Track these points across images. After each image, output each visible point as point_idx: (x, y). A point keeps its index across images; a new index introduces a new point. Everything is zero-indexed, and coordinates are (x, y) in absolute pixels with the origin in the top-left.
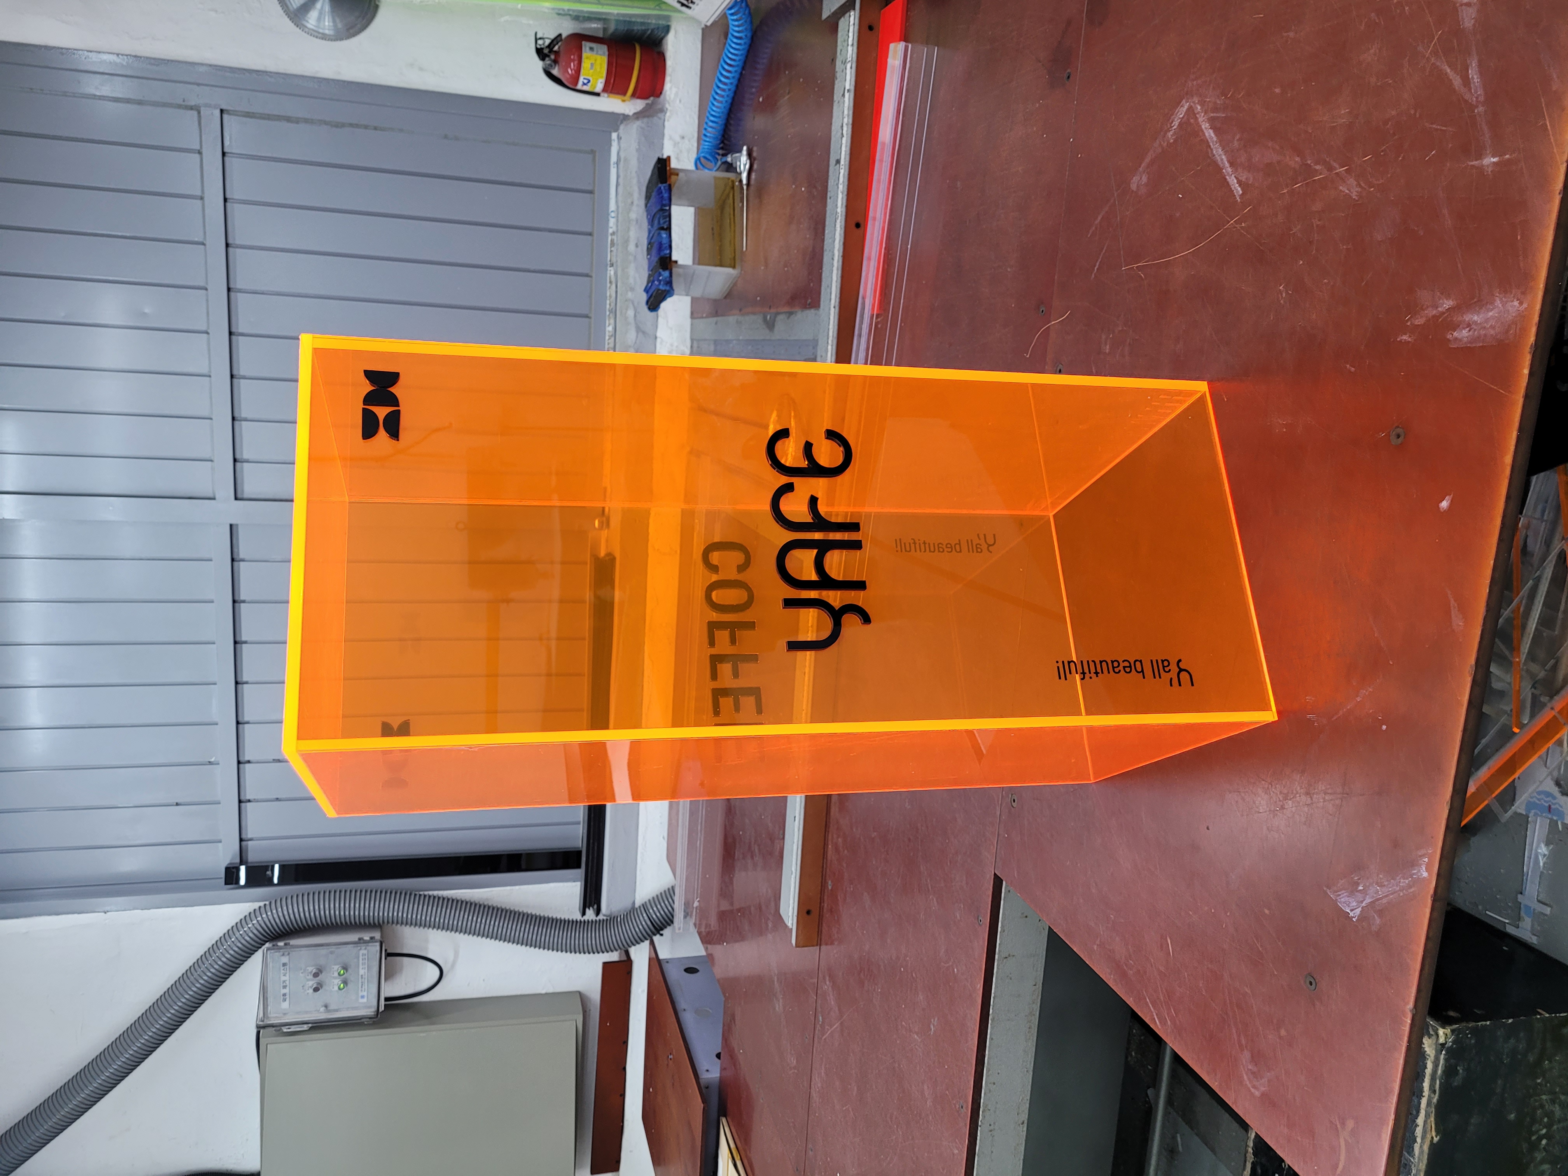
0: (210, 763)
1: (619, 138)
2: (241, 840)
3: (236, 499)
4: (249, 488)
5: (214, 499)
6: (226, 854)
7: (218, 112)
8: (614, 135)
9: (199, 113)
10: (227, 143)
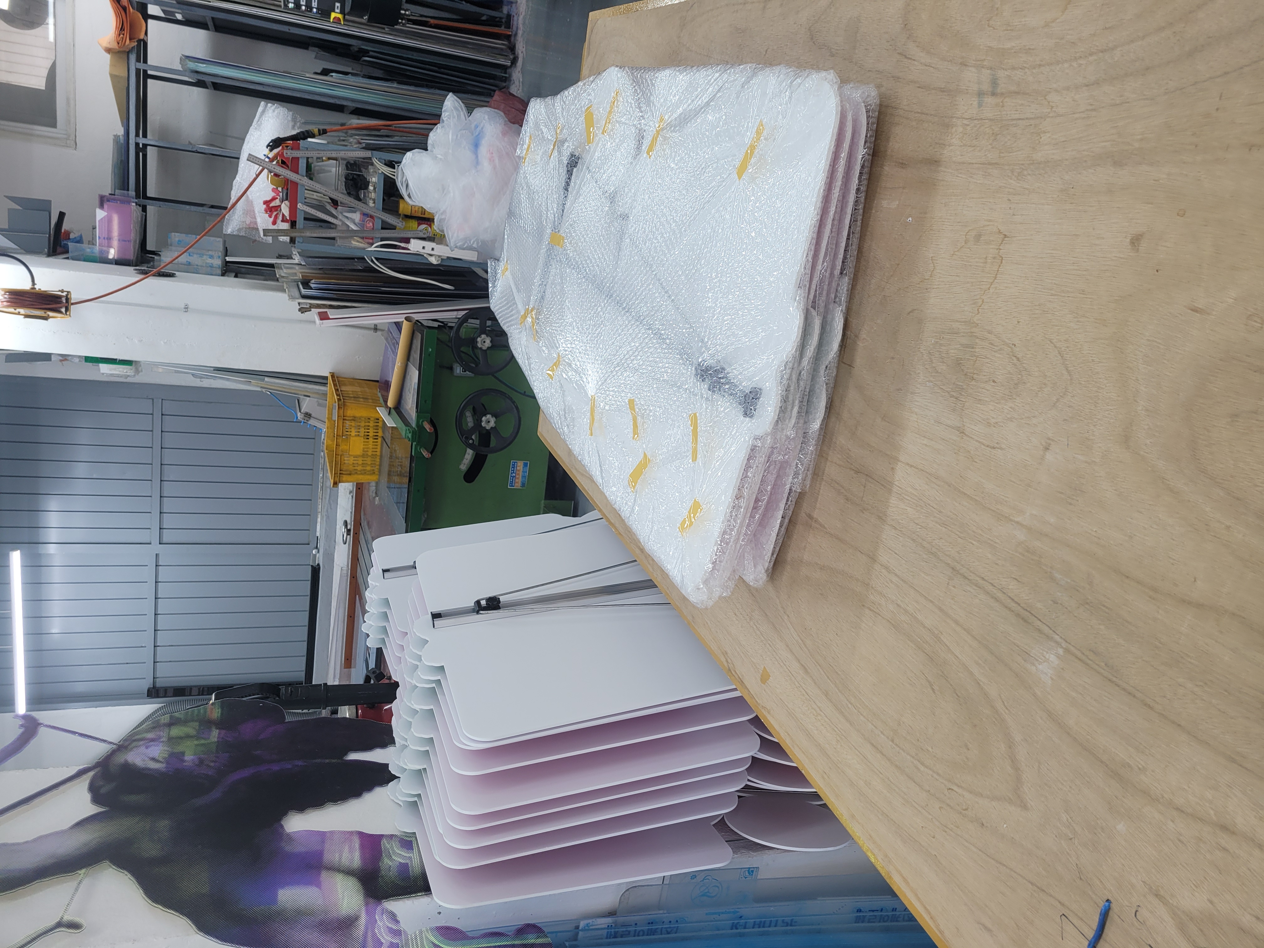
0: (142, 647)
2: (154, 678)
3: (160, 544)
4: (165, 540)
5: (150, 544)
6: (147, 684)
7: (161, 400)
9: (153, 401)
10: (163, 410)
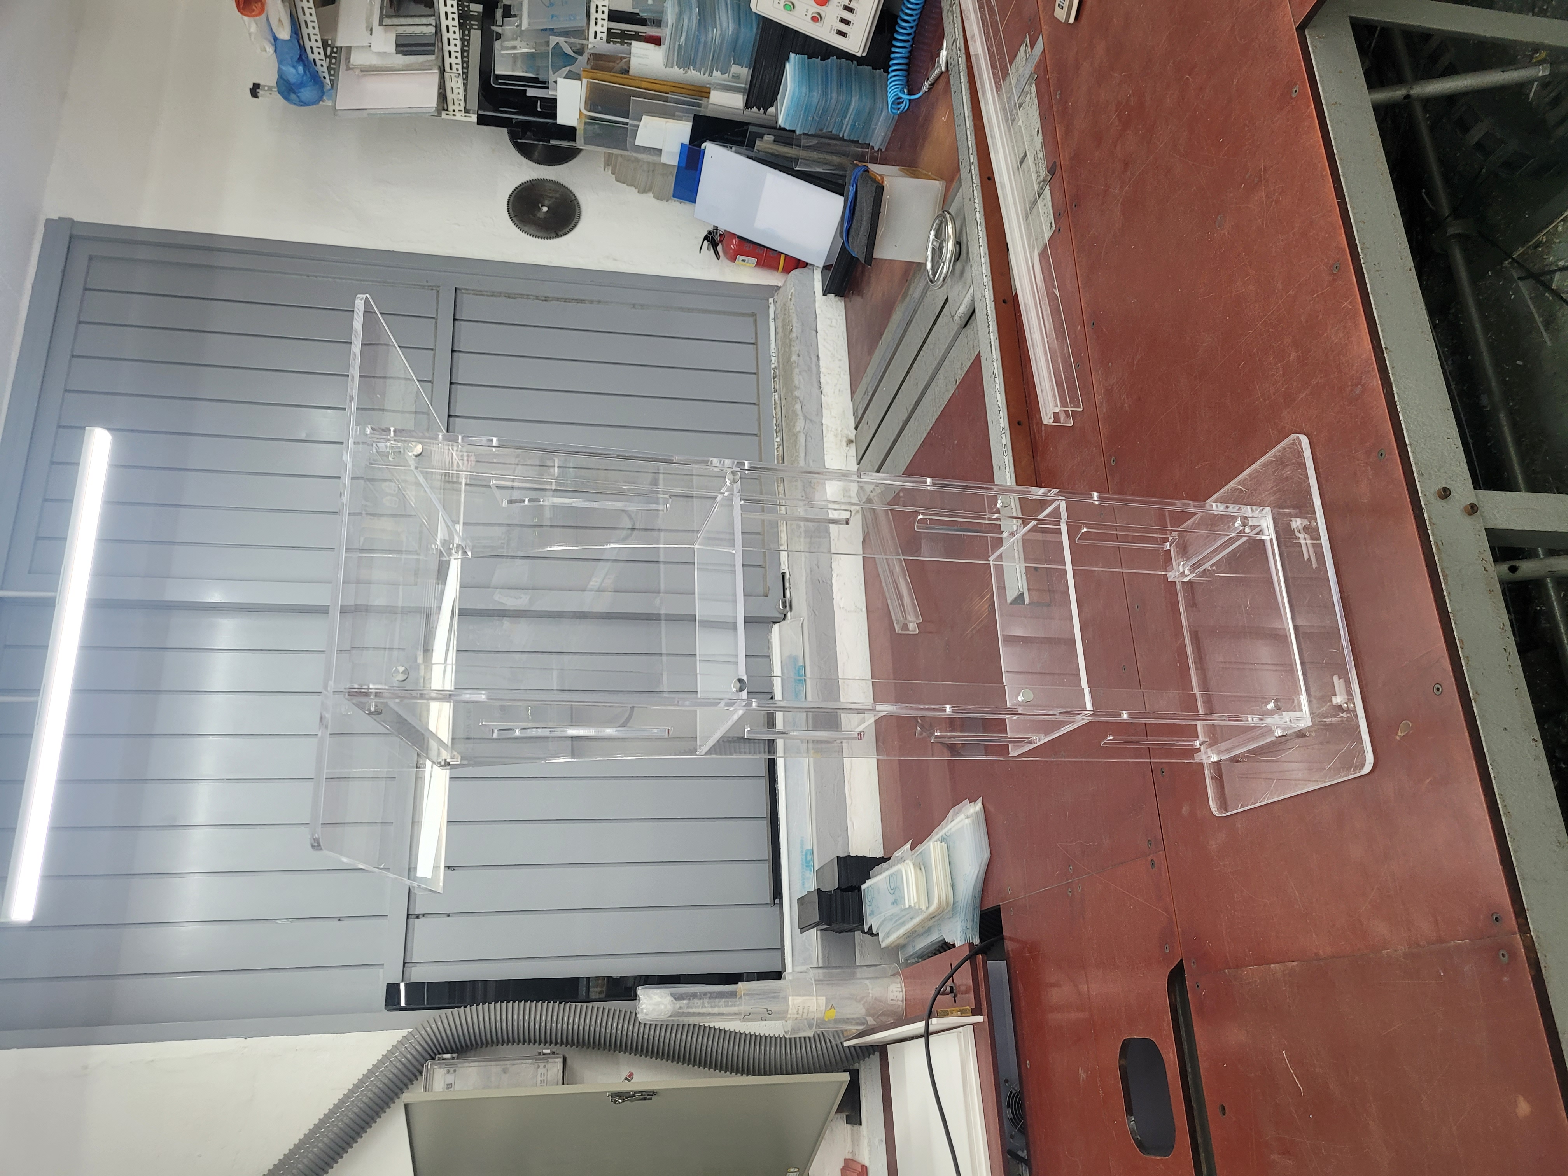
1: (775, 302)
2: (405, 963)
6: (387, 972)
7: (453, 290)
8: (771, 300)
9: (437, 290)
10: (458, 311)
